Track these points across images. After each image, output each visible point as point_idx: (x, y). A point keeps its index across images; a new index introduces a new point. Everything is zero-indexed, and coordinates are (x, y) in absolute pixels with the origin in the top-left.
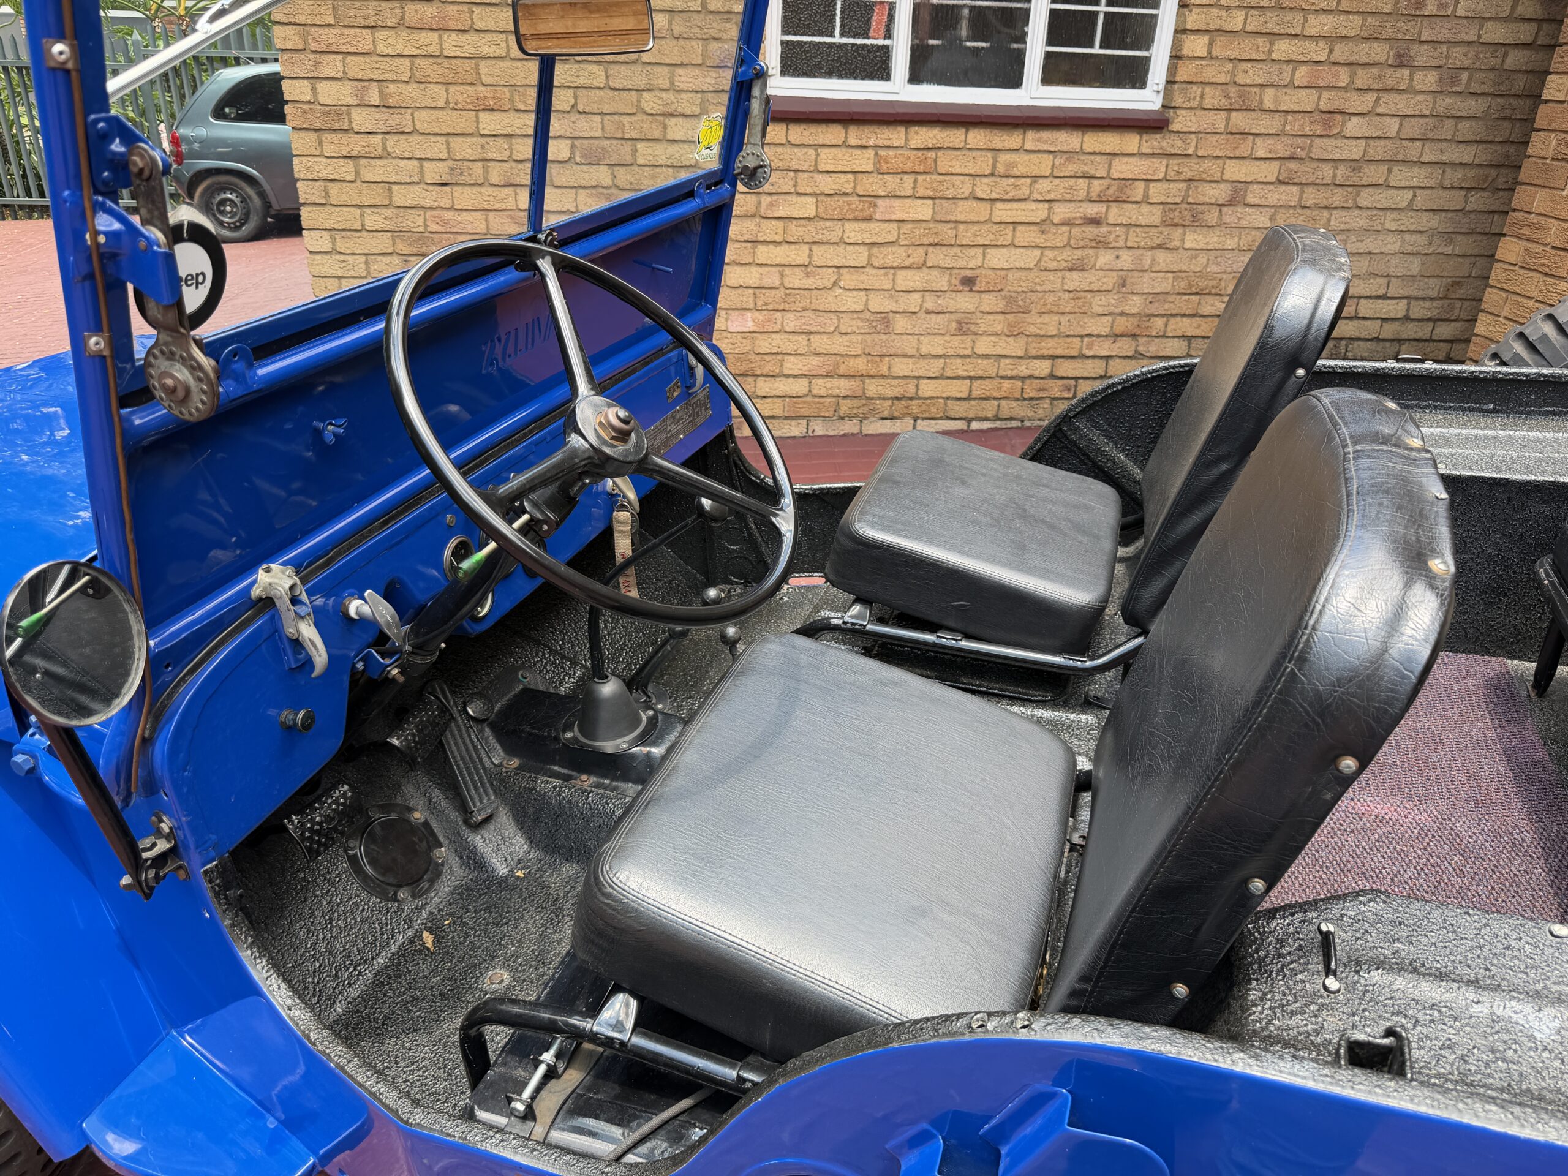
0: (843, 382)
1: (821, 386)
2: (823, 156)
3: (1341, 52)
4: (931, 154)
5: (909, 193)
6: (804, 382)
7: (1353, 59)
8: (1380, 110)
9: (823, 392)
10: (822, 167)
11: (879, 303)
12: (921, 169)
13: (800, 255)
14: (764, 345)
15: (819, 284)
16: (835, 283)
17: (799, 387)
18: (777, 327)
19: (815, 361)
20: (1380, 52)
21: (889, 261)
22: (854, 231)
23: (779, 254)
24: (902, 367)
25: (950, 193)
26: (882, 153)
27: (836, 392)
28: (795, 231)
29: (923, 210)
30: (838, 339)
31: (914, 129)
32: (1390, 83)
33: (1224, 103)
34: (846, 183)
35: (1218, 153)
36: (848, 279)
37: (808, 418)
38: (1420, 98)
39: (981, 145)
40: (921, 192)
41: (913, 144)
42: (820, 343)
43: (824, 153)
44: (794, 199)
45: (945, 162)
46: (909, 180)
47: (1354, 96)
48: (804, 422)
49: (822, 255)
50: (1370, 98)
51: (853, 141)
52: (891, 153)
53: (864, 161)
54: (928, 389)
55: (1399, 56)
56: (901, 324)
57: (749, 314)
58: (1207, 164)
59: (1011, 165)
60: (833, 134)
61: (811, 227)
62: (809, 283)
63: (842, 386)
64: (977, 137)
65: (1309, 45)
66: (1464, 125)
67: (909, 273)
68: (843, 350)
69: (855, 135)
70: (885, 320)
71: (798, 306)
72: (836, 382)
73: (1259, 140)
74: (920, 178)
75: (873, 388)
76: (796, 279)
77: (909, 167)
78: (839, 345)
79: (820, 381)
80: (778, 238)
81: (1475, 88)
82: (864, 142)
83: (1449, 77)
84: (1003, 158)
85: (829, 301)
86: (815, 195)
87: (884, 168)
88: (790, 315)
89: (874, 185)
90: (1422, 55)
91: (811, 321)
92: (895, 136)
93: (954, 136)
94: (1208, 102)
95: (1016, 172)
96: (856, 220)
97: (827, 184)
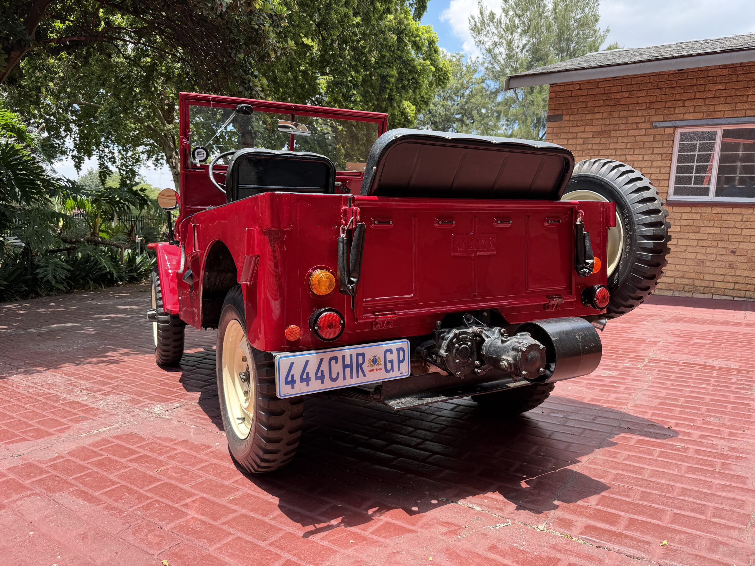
0: (686, 280)
1: (678, 281)
4: (720, 215)
5: (712, 226)
6: (673, 279)
10: (683, 218)
11: (699, 257)
12: (716, 219)
16: (685, 250)
17: (671, 280)
19: (677, 273)
21: (705, 244)
22: (692, 236)
24: (707, 277)
25: (726, 226)
26: (703, 214)
27: (684, 283)
29: (718, 231)
30: (685, 267)
31: (713, 208)
34: (691, 222)
36: (689, 249)
37: (673, 290)
39: (738, 212)
40: (716, 225)
41: (714, 212)
43: (684, 214)
45: (724, 217)
46: (712, 222)
49: (681, 242)
51: (693, 211)
52: (706, 214)
53: (697, 217)
54: (717, 285)
56: (708, 264)
59: (748, 218)
60: (688, 209)
61: (678, 234)
62: (676, 249)
63: (686, 281)
64: (736, 210)
67: (712, 249)
68: (687, 270)
69: (694, 210)
70: (703, 262)
71: (673, 256)
72: (684, 280)
74: (716, 221)
75: (697, 283)
77: (712, 218)
78: (686, 268)
82: (697, 212)
84: (745, 216)
85: (683, 255)
86: (680, 225)
87: (704, 219)
89: (701, 223)
91: (676, 261)
92: (708, 210)
93: (728, 210)
95: (750, 220)
96: (694, 232)
97: (684, 223)
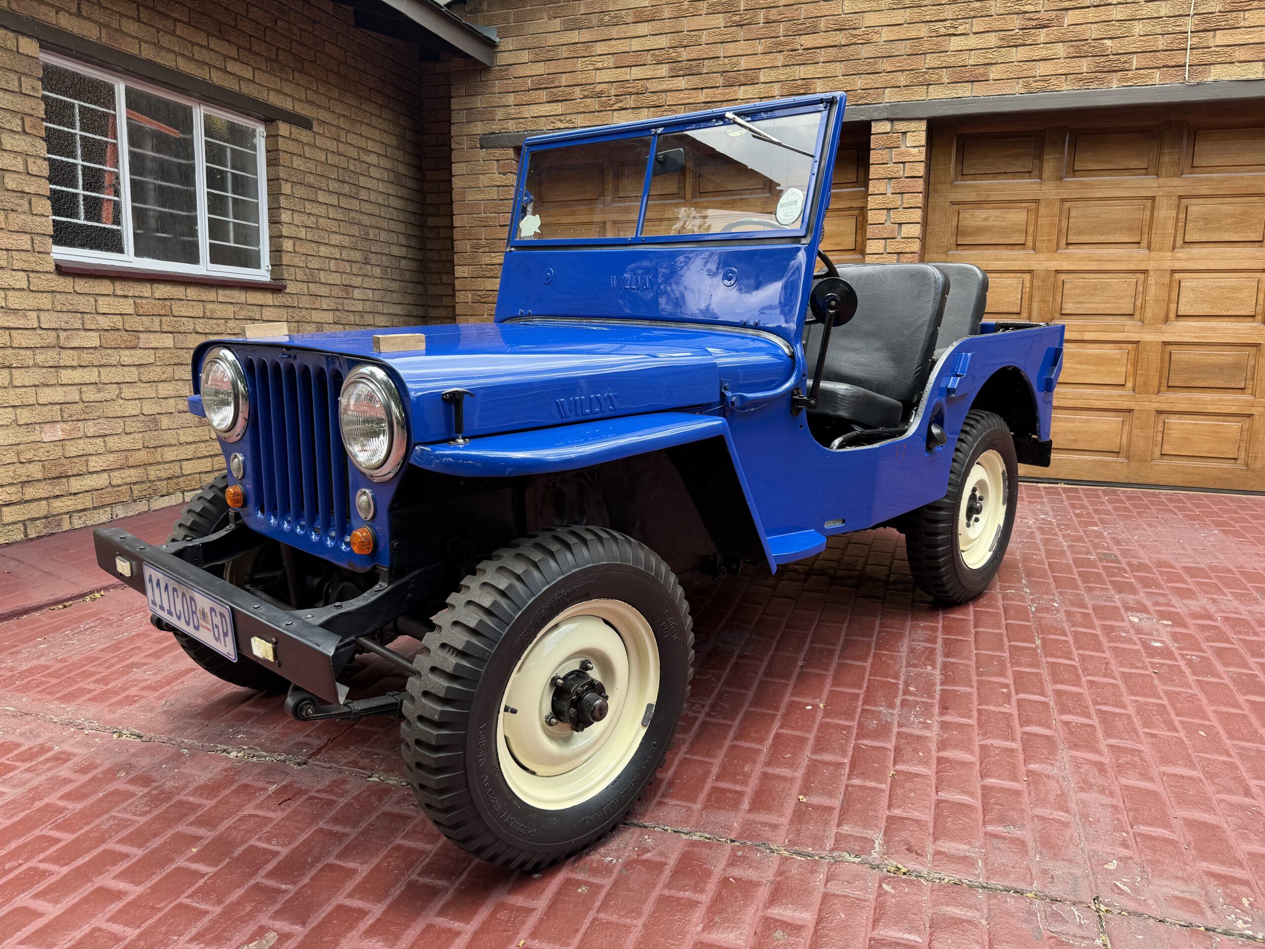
0: (133, 472)
1: (117, 477)
2: (100, 302)
3: (345, 254)
4: (168, 303)
5: (158, 329)
6: (105, 476)
7: (350, 258)
8: (365, 286)
9: (119, 482)
10: (101, 310)
11: (149, 408)
12: (163, 312)
13: (91, 375)
14: (72, 450)
15: (108, 397)
16: (118, 396)
17: (101, 481)
18: (81, 434)
19: (111, 457)
20: (357, 256)
21: (153, 376)
22: (126, 357)
23: (77, 376)
24: (170, 454)
25: (182, 329)
26: (138, 301)
27: (129, 480)
28: (87, 357)
29: (168, 341)
30: (126, 438)
31: (156, 286)
32: (365, 272)
33: (305, 278)
34: (118, 322)
35: (307, 306)
36: (127, 392)
37: (111, 505)
38: (377, 280)
39: (195, 298)
40: (165, 329)
41: (157, 295)
42: (113, 443)
43: (101, 300)
44: (83, 333)
45: (179, 309)
46: (157, 320)
47: (353, 277)
48: (109, 509)
49: (108, 375)
50: (360, 279)
51: (119, 293)
52: (144, 301)
53: (127, 306)
54: (188, 467)
55: (366, 258)
56: (165, 422)
57: (58, 426)
58: (304, 312)
59: (213, 311)
60: (105, 287)
61: (97, 353)
62: (99, 396)
63: (132, 475)
64: (192, 293)
65: (333, 250)
66: (394, 294)
67: (166, 385)
68: (129, 446)
69: (120, 288)
70: (154, 419)
71: (95, 415)
72: (128, 472)
73: (323, 299)
74: (164, 319)
75: (153, 473)
76: (90, 395)
77: (155, 311)
78: (126, 442)
79: (116, 473)
80: (75, 363)
81: (395, 277)
82: (126, 293)
83: (385, 269)
84: (209, 306)
85: (116, 409)
86: (97, 330)
87: (141, 312)
88: (90, 423)
89: (135, 323)
90: (374, 259)
91: (105, 427)
92: (145, 290)
93: (178, 291)
94: (299, 277)
95: (216, 316)
96: (127, 348)
97: (104, 322)
